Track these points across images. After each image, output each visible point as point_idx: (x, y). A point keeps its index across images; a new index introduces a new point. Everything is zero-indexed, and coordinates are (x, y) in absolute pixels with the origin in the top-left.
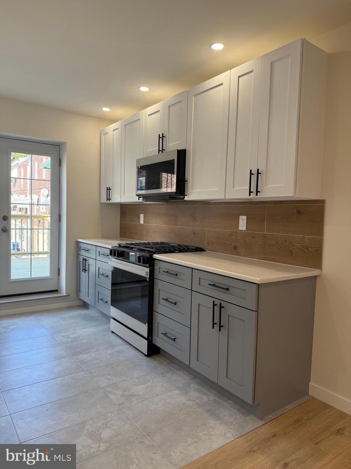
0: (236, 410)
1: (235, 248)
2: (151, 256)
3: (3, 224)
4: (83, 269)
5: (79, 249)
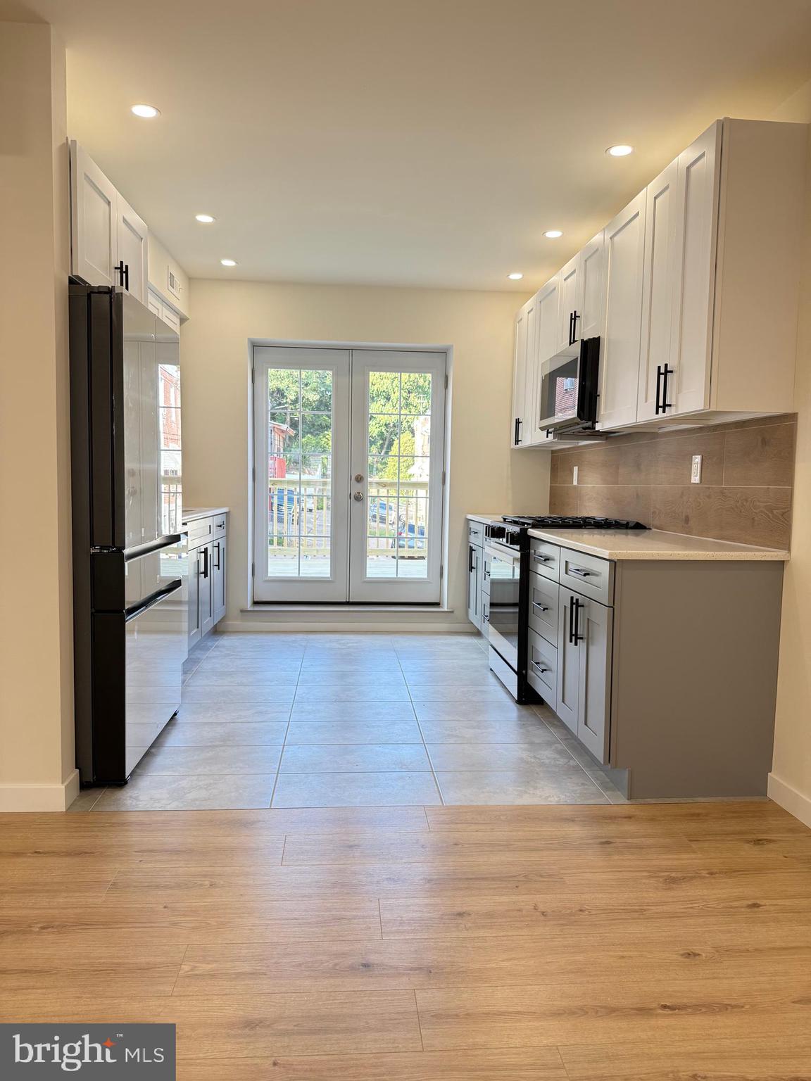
0: (599, 782)
1: (687, 520)
2: (524, 531)
3: (356, 488)
4: (471, 568)
5: (469, 531)
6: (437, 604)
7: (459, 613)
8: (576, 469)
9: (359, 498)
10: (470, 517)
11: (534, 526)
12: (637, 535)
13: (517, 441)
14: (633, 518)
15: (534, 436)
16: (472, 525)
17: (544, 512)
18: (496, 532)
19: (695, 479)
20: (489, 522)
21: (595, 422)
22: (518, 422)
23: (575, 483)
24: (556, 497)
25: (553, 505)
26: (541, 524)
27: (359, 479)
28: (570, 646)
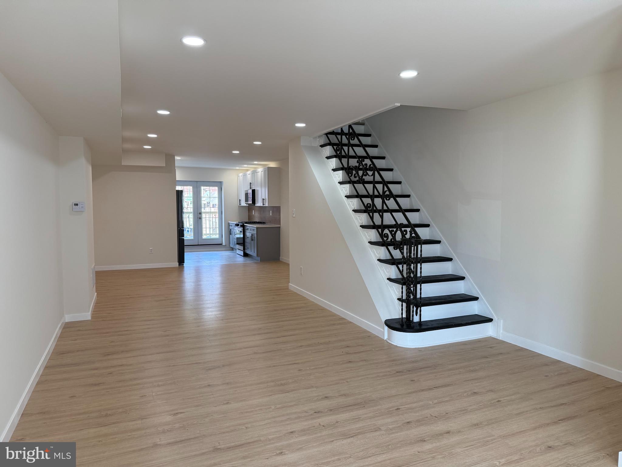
1: (270, 221)
2: (243, 224)
3: (199, 216)
4: (230, 234)
5: (229, 225)
6: (221, 244)
7: (228, 245)
8: (253, 211)
9: (200, 218)
10: (229, 222)
11: (245, 223)
12: (264, 224)
13: (240, 204)
14: (263, 221)
15: (243, 204)
16: (230, 224)
17: (247, 221)
18: (237, 225)
19: (271, 215)
20: (235, 223)
21: (255, 204)
22: (240, 200)
23: (253, 214)
24: (250, 216)
25: (249, 219)
26: (246, 223)
27: (200, 213)
28: (252, 241)
